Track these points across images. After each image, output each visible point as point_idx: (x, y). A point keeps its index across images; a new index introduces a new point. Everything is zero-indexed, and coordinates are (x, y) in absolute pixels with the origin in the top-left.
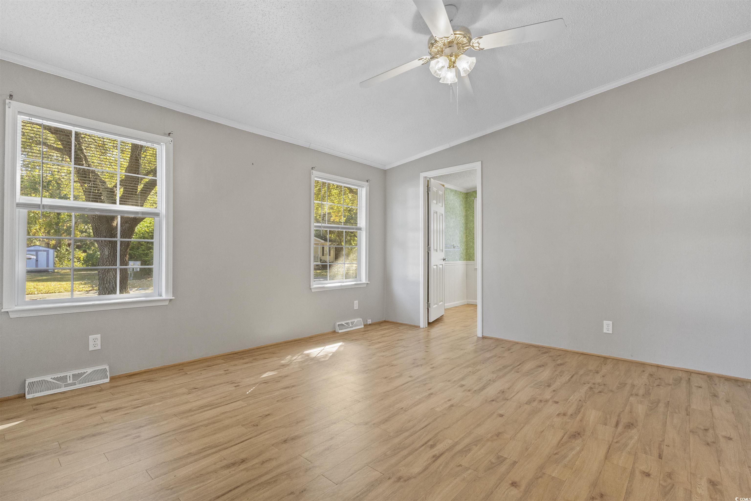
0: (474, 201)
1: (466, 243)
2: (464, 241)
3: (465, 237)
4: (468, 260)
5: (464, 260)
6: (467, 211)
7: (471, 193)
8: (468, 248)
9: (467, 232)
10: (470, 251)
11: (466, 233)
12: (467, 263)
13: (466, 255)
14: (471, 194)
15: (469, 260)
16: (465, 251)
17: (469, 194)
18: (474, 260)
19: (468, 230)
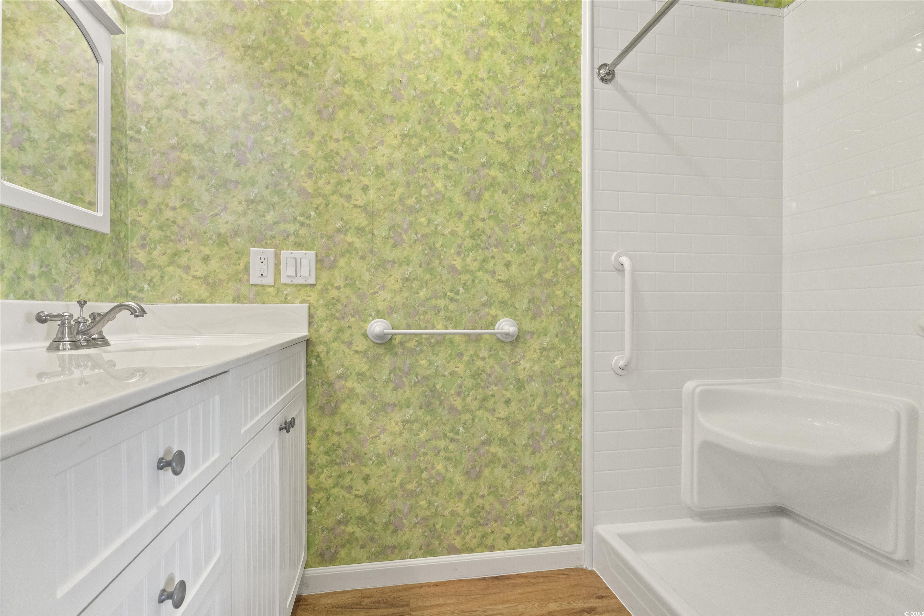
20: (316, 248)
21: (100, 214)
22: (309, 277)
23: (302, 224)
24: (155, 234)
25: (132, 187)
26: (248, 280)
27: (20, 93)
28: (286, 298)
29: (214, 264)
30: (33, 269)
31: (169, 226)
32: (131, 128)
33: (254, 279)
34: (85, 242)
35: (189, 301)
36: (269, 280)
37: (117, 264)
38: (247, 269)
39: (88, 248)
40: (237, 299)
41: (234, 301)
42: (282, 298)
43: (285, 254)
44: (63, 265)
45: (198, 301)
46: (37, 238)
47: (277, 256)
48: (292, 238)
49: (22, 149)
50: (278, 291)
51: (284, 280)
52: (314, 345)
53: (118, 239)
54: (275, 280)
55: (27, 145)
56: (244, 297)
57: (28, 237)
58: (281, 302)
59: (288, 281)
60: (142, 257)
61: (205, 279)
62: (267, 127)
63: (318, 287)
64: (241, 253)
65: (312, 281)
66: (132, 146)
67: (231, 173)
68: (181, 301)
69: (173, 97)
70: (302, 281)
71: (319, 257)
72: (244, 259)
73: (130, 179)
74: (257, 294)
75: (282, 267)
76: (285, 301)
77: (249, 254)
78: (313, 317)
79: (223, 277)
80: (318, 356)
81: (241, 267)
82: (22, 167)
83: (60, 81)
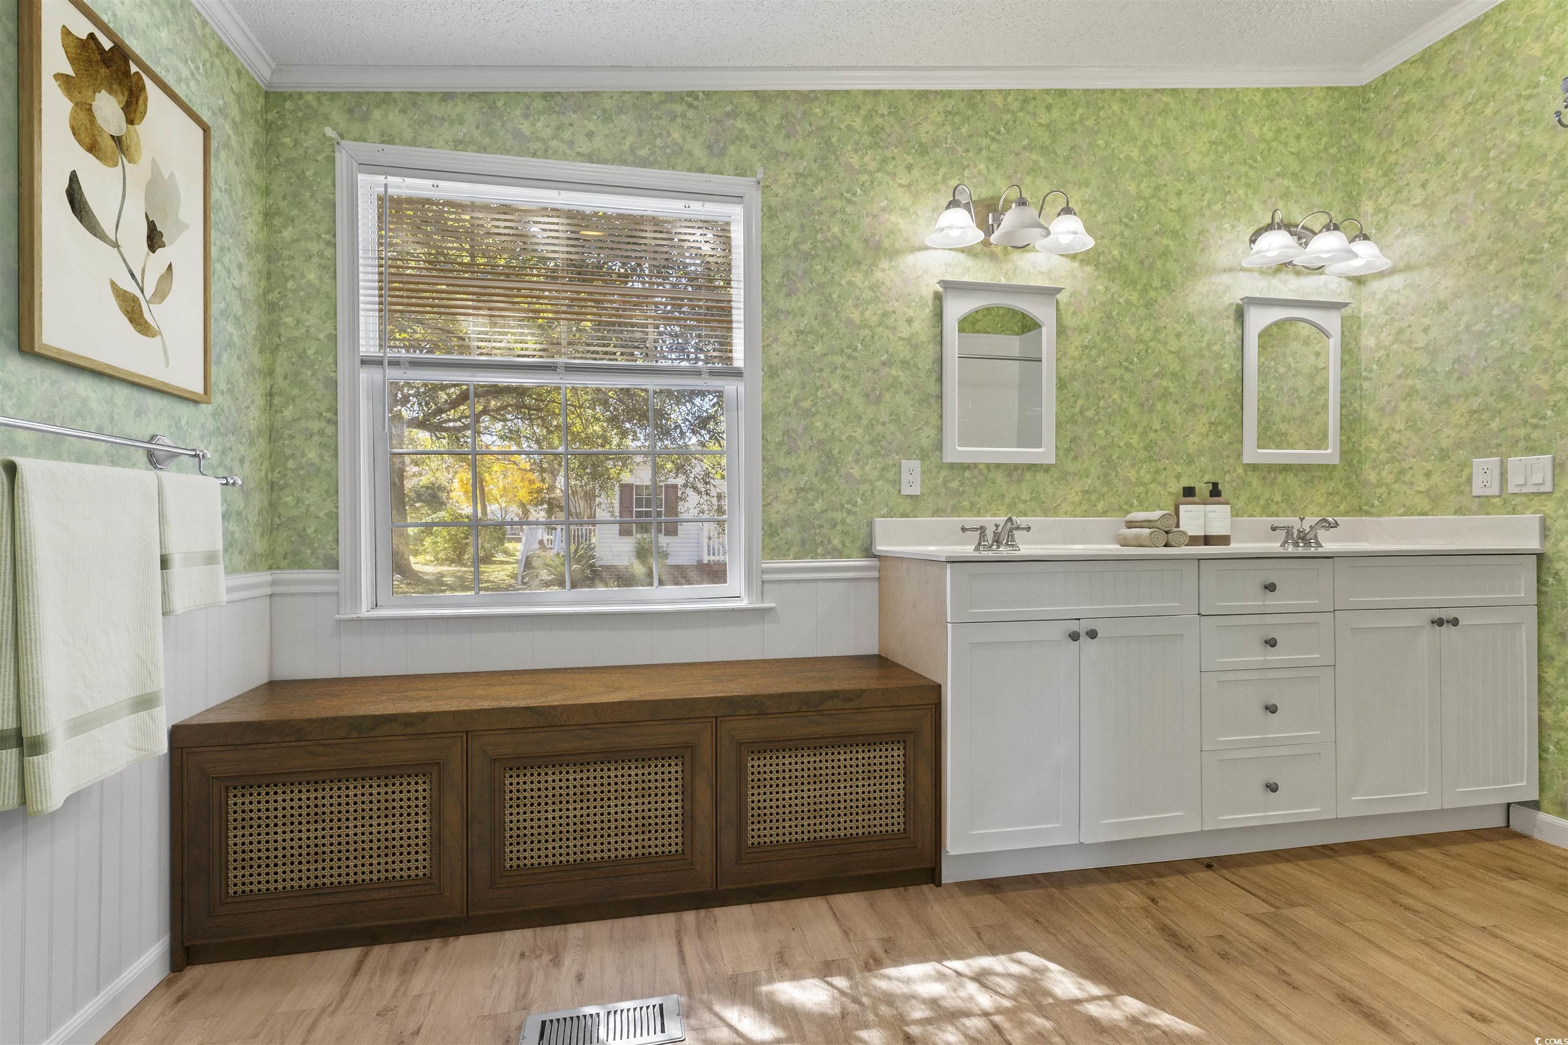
0: (331, 160)
1: (271, 440)
2: (253, 425)
3: (260, 401)
4: (284, 563)
5: (252, 565)
6: (277, 221)
7: (309, 98)
8: (284, 476)
9: (279, 371)
10: (298, 501)
11: (270, 373)
12: (273, 583)
13: (270, 531)
14: (309, 106)
15: (289, 567)
16: (258, 500)
17: (288, 105)
18: (333, 563)
19: (283, 354)
20: (1553, 451)
21: (1329, 451)
22: (1543, 484)
23: (1535, 426)
24: (1384, 456)
25: (1366, 419)
26: (1471, 492)
27: (1293, 365)
28: (1514, 509)
29: (1436, 478)
30: (1278, 498)
31: (1395, 448)
32: (1365, 370)
33: (1477, 490)
34: (1317, 474)
35: (1412, 514)
36: (1494, 490)
37: (1349, 485)
38: (1469, 480)
39: (1320, 478)
40: (1459, 511)
41: (1455, 513)
42: (1510, 509)
43: (1513, 461)
44: (1299, 493)
45: (1420, 514)
46: (1280, 478)
47: (1503, 466)
48: (1522, 444)
49: (1294, 406)
50: (1505, 501)
51: (1511, 489)
52: (1550, 561)
53: (1351, 465)
54: (1502, 490)
55: (1296, 402)
56: (1466, 508)
57: (1275, 478)
58: (1509, 513)
59: (1517, 490)
60: (1372, 477)
61: (1427, 492)
62: (1492, 331)
63: (1557, 495)
64: (1465, 465)
65: (1548, 488)
66: (1366, 385)
67: (1453, 388)
68: (1405, 514)
69: (1400, 331)
70: (1535, 490)
71: (1558, 461)
72: (1466, 472)
73: (1364, 413)
74: (1481, 505)
75: (1509, 476)
76: (1514, 511)
77: (1471, 466)
78: (1550, 530)
79: (1444, 490)
80: (1557, 574)
81: (1464, 478)
82: (1294, 419)
83: (1317, 348)
